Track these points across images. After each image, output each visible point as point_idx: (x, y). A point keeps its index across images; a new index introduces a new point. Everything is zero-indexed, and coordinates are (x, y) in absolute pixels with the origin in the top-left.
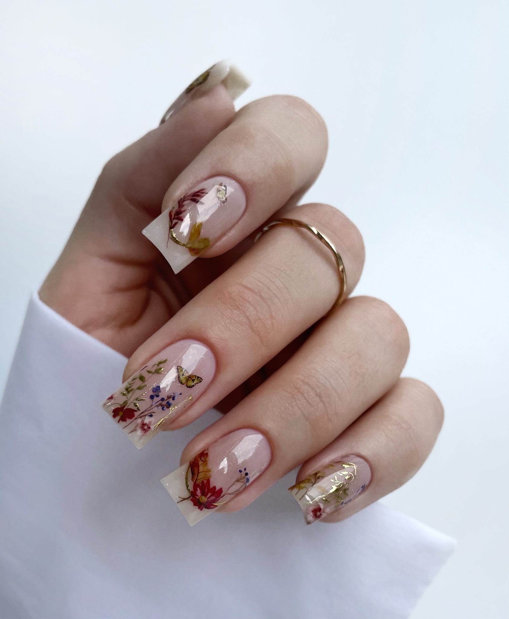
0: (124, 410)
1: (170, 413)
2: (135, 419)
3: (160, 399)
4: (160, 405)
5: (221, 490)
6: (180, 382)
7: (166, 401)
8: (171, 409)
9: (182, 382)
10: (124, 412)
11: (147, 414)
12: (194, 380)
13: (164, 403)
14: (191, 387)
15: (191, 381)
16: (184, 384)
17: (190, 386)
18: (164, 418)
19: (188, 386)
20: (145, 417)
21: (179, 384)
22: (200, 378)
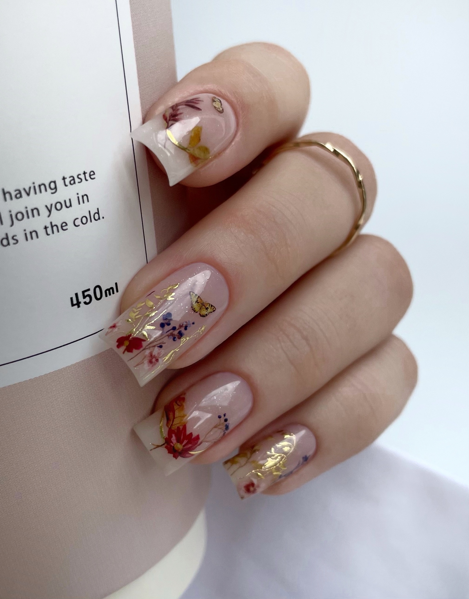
0: (130, 339)
1: (181, 344)
2: (142, 350)
3: (171, 328)
4: (171, 335)
5: (198, 437)
6: (193, 309)
7: (179, 330)
8: (182, 340)
9: (196, 310)
10: (130, 341)
11: (156, 345)
12: (208, 308)
13: (176, 332)
14: (205, 316)
15: (205, 309)
16: (197, 312)
17: (203, 315)
18: (174, 350)
19: (202, 314)
20: (154, 347)
21: (191, 312)
22: (214, 307)
